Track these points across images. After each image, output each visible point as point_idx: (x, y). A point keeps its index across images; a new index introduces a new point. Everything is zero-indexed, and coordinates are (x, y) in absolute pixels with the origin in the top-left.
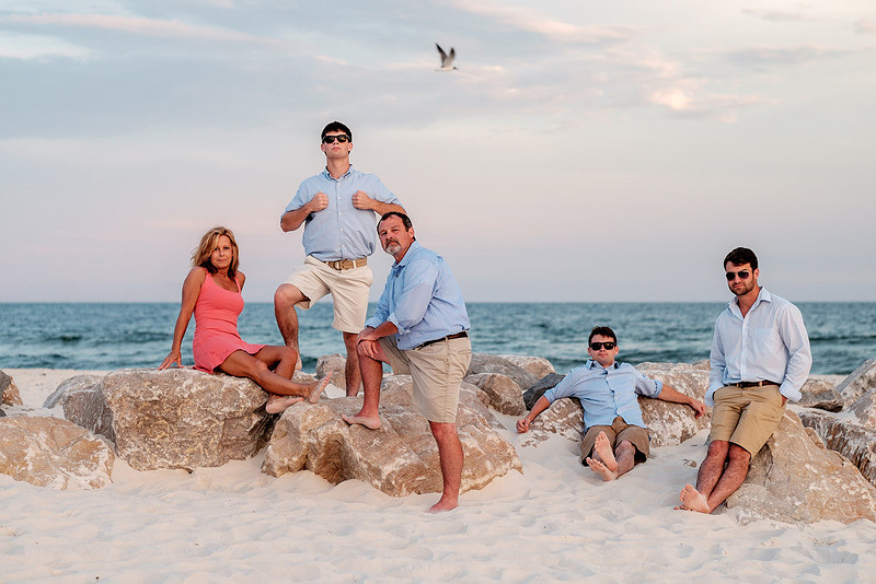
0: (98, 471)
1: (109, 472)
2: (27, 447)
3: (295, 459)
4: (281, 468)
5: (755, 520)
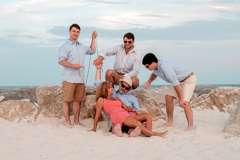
2: (11, 110)
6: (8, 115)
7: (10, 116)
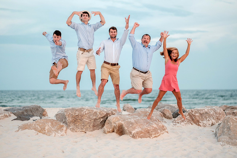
0: (63, 132)
1: (66, 133)
2: (46, 126)
3: (111, 129)
4: (107, 132)
5: (225, 145)
6: (45, 130)
7: (46, 131)
